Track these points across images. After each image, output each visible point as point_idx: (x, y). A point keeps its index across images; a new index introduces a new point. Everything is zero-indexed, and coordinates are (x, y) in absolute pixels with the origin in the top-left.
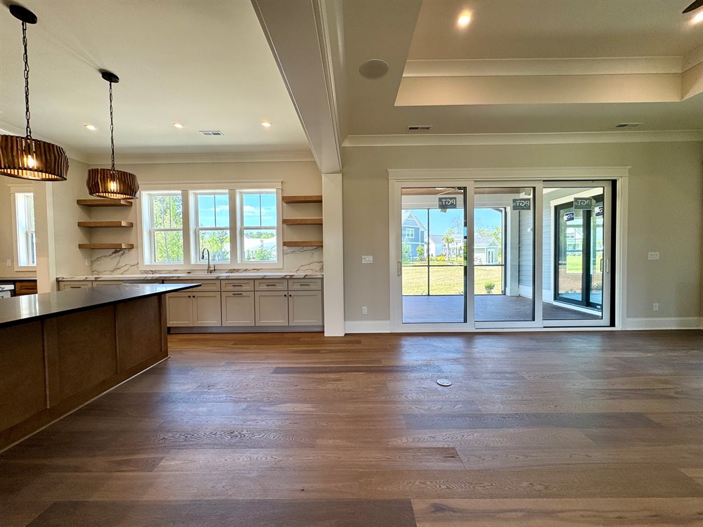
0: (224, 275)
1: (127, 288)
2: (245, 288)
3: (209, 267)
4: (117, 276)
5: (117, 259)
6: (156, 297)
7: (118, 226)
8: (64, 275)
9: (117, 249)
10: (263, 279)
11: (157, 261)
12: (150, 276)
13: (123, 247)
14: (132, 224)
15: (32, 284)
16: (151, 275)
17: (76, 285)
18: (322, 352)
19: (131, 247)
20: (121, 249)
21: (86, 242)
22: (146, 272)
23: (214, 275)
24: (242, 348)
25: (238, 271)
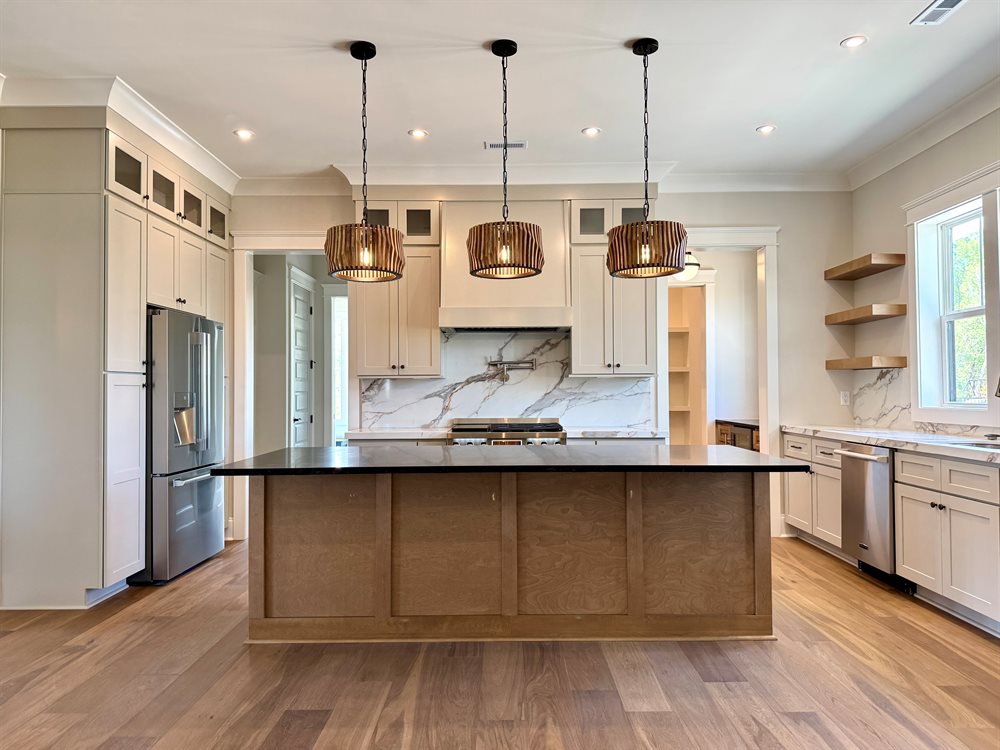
5: (882, 393)
9: (882, 370)
14: (904, 306)
19: (902, 363)
21: (842, 355)
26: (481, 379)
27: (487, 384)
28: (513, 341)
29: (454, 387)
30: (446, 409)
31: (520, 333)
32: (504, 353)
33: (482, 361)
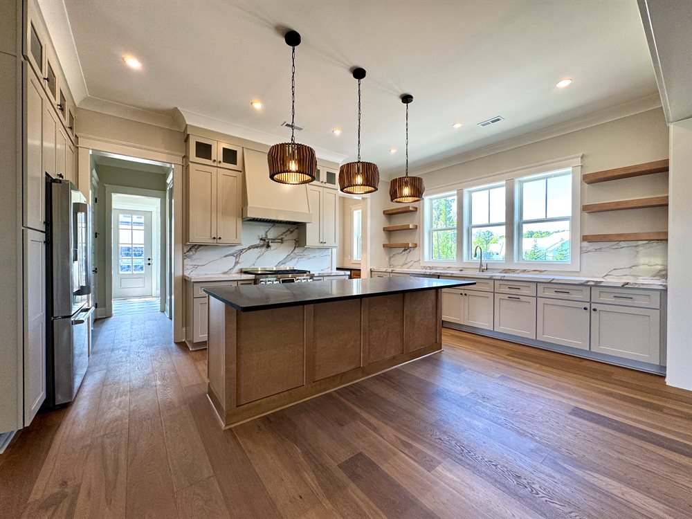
0: (498, 275)
1: (411, 281)
2: (524, 291)
3: (481, 265)
4: (405, 270)
5: (405, 256)
6: (434, 291)
7: (407, 229)
8: (375, 268)
9: (406, 248)
10: (550, 283)
11: (434, 259)
12: (428, 271)
13: (410, 246)
14: (416, 226)
15: (358, 272)
16: (430, 271)
17: (381, 275)
18: (665, 411)
19: (415, 246)
20: (409, 248)
21: (387, 243)
22: (425, 268)
23: (487, 274)
24: (521, 363)
25: (514, 271)
26: (256, 247)
27: (259, 249)
28: (272, 229)
29: (241, 251)
30: (237, 263)
31: (276, 224)
32: (268, 234)
33: (256, 238)
